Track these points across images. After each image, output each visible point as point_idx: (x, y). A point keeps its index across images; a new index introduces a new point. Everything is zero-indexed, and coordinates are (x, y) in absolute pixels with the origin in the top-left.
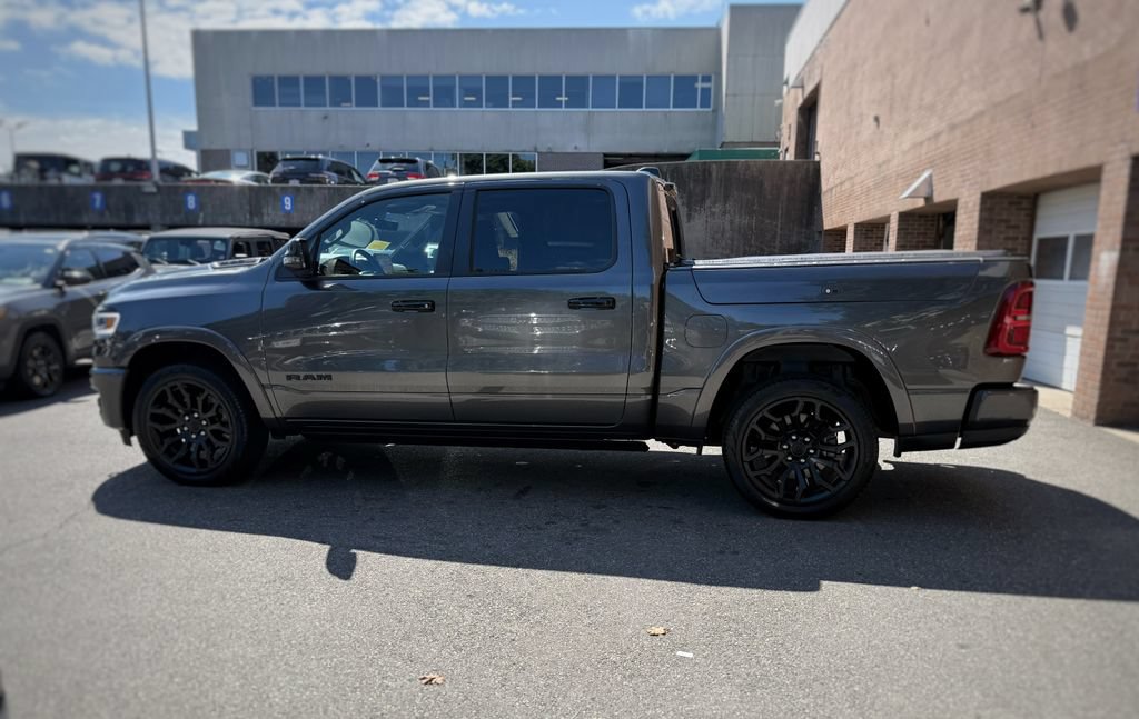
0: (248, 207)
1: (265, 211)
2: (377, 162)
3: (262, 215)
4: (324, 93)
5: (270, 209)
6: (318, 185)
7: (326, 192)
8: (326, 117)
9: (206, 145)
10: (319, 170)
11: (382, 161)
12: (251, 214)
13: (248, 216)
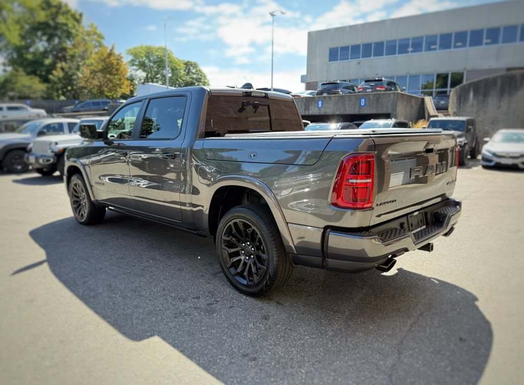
0: (304, 107)
1: (310, 108)
2: (363, 82)
3: (309, 110)
4: (359, 52)
5: (313, 106)
6: (333, 95)
7: (337, 98)
8: (359, 63)
9: (309, 80)
10: (337, 88)
11: (366, 81)
12: (305, 109)
13: (304, 111)
